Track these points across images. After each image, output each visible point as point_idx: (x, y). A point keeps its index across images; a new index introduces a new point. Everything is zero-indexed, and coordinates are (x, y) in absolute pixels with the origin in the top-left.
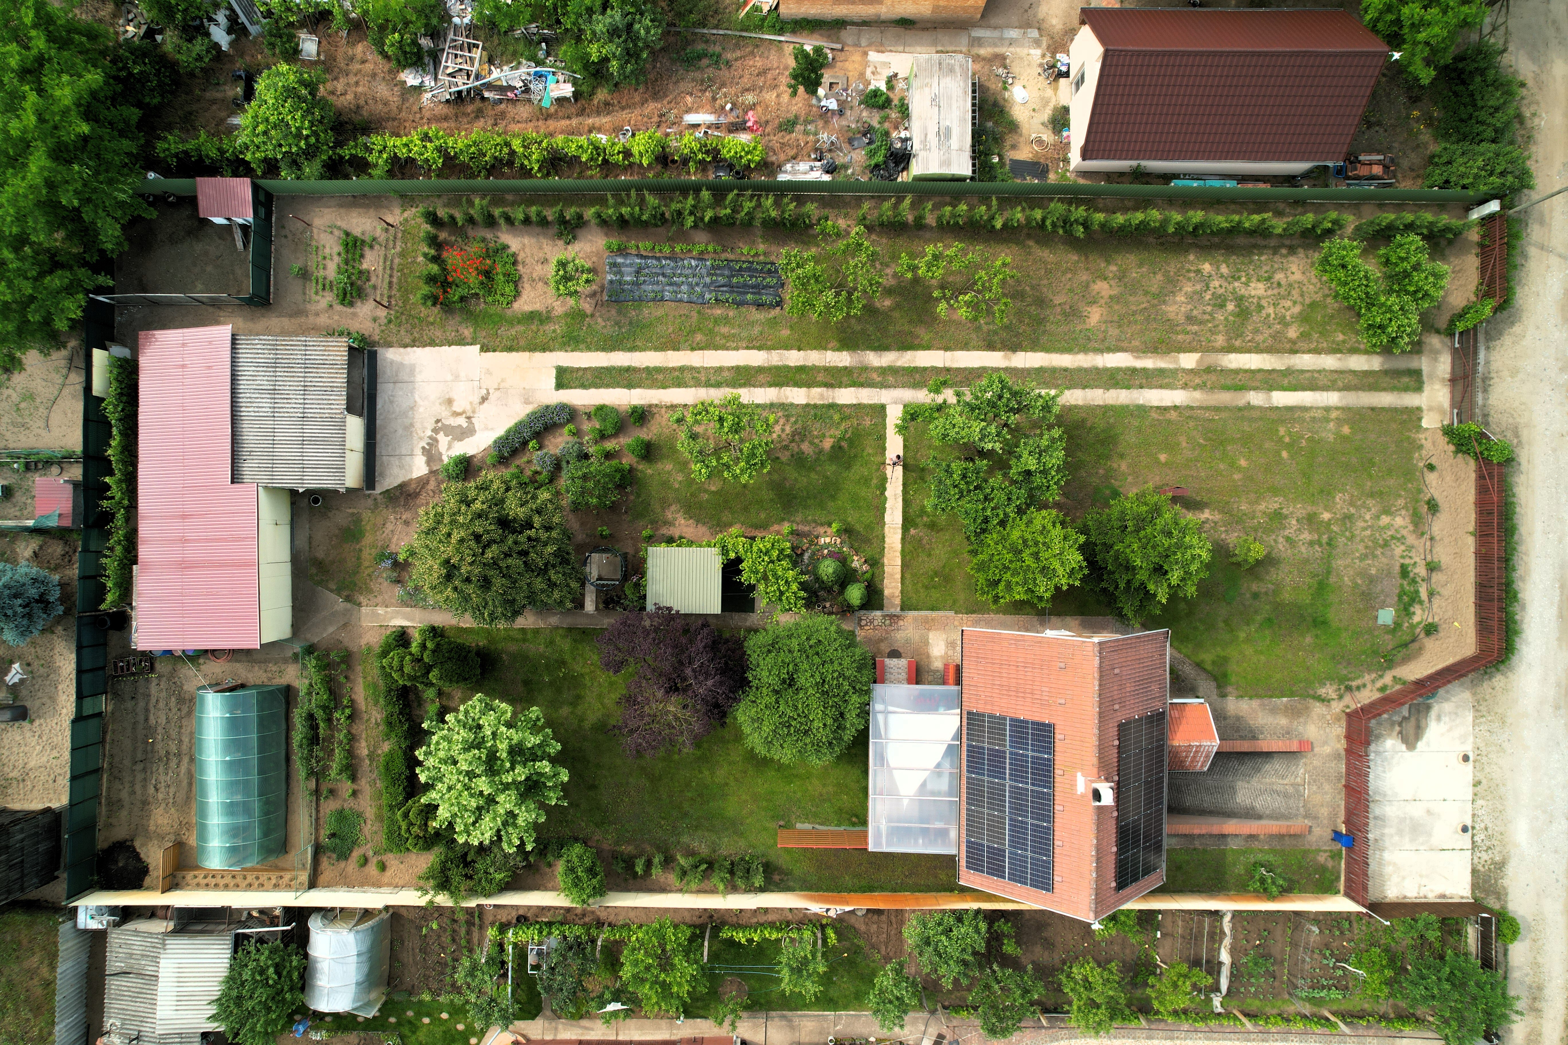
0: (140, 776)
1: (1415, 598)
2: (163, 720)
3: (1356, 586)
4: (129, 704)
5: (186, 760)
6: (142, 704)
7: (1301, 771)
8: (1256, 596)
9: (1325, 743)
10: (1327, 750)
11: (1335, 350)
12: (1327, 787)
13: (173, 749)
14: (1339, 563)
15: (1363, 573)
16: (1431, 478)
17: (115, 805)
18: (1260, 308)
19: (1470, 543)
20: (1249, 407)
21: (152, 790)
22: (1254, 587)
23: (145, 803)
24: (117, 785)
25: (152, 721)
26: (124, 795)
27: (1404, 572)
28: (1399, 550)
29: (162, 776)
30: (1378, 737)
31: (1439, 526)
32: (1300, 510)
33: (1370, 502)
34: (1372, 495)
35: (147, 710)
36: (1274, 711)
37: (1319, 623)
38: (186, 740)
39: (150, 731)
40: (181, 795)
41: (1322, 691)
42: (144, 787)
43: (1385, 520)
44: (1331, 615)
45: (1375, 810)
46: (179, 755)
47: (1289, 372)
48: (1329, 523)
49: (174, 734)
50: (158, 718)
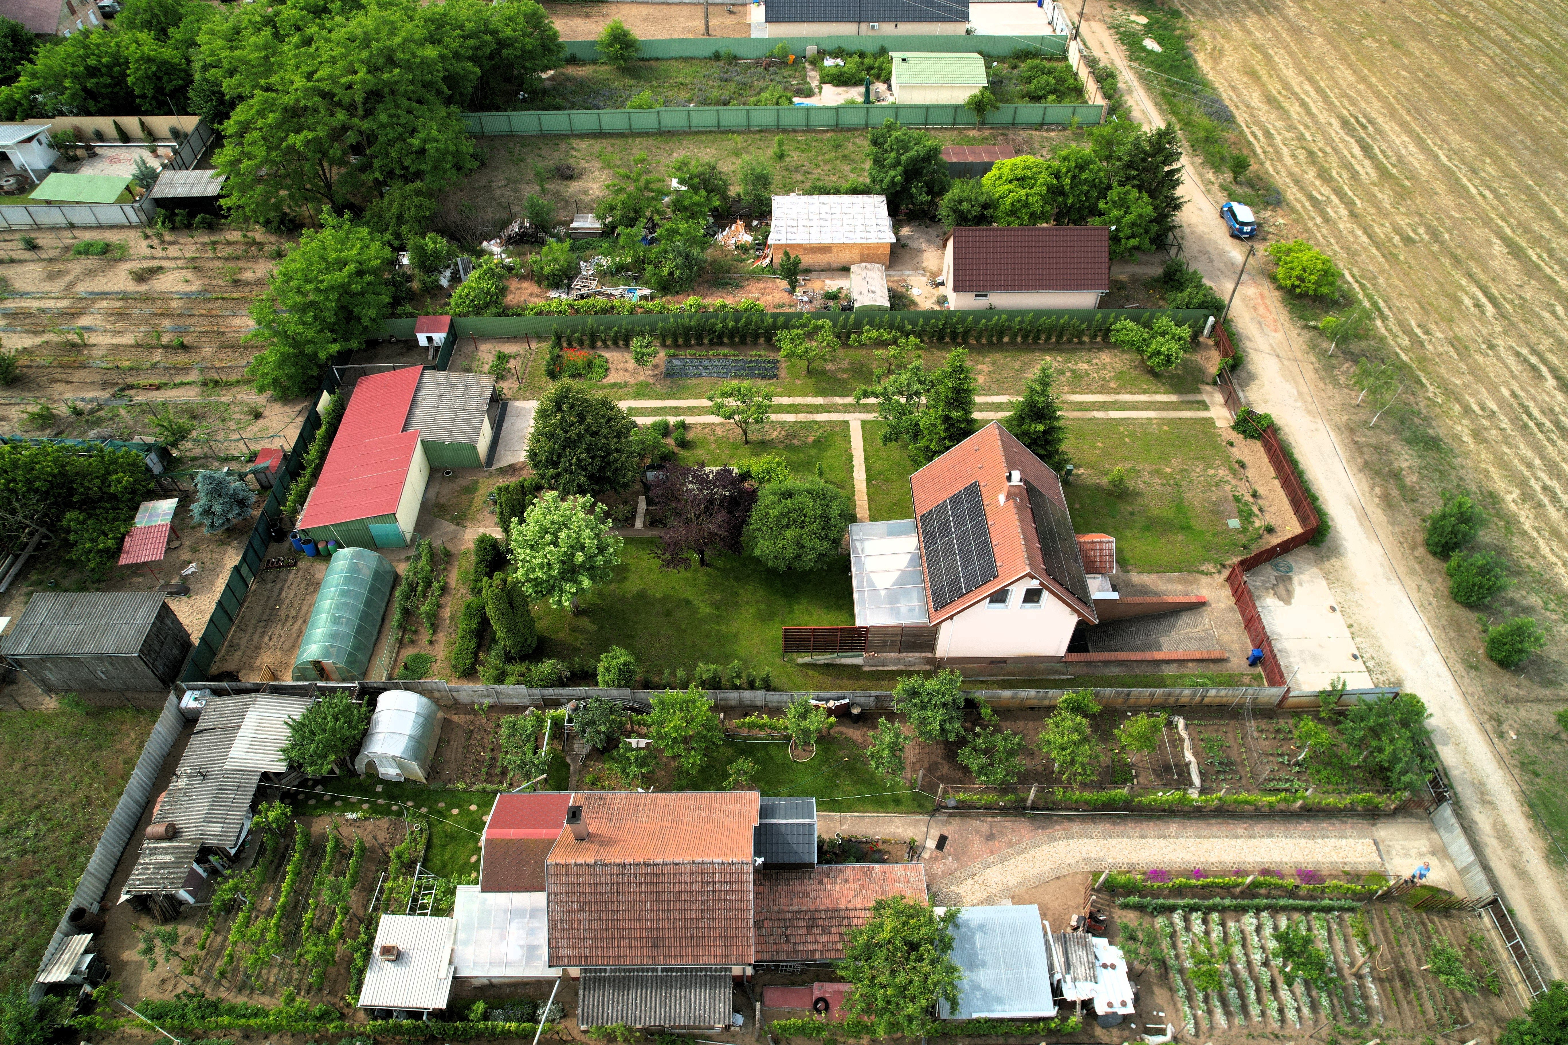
0: (260, 630)
1: (1251, 514)
2: (291, 595)
3: (1204, 508)
4: (269, 586)
5: (300, 621)
6: (279, 585)
7: (1206, 620)
8: (1132, 514)
9: (1218, 601)
10: (1222, 605)
11: (1145, 392)
12: (1232, 630)
13: (293, 613)
14: (1188, 495)
15: (1208, 500)
16: (1234, 450)
17: (233, 647)
18: (1088, 375)
19: (1277, 483)
20: (1094, 418)
21: (266, 639)
22: (1129, 508)
23: (258, 648)
24: (241, 634)
25: (283, 595)
26: (244, 641)
27: (1237, 499)
28: (1228, 488)
29: (278, 630)
30: (1259, 597)
31: (1251, 473)
32: (1148, 467)
33: (1197, 463)
34: (1195, 458)
35: (282, 589)
36: (1170, 581)
37: (1186, 528)
38: (304, 608)
39: (279, 600)
40: (288, 644)
41: (1204, 568)
42: (261, 637)
43: (1211, 472)
44: (1193, 523)
45: (1277, 646)
46: (296, 618)
47: (1116, 403)
48: (1171, 474)
49: (296, 604)
50: (289, 594)
